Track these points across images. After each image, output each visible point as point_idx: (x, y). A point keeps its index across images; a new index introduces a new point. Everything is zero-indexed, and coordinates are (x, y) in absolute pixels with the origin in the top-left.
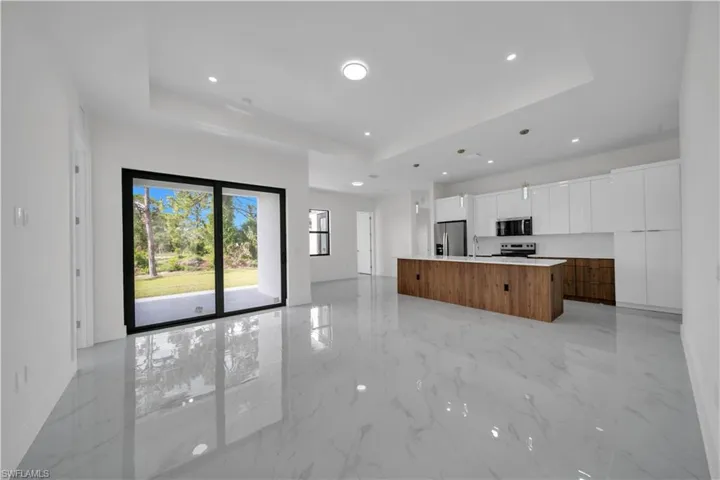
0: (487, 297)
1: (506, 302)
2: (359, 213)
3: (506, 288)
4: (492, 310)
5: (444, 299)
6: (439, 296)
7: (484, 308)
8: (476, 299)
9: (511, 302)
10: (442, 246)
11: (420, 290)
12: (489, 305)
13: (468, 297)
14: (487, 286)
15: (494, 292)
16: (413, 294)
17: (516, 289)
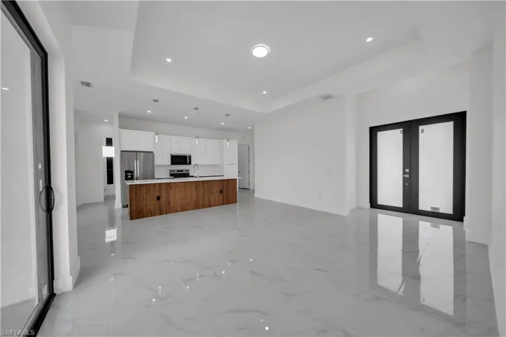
0: (212, 199)
1: (221, 199)
3: (221, 192)
4: (214, 206)
5: (184, 209)
6: (179, 209)
7: (211, 206)
8: (206, 202)
9: (223, 198)
10: (132, 172)
12: (213, 204)
13: (201, 203)
14: (212, 193)
15: (216, 195)
16: (152, 214)
17: (225, 191)
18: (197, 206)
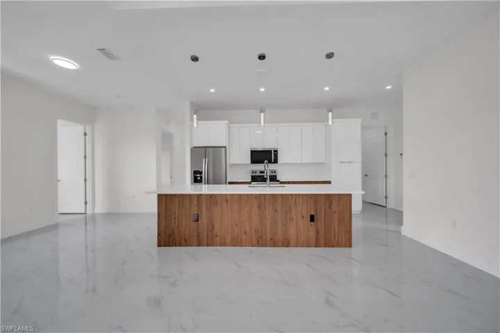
0: (292, 231)
1: (312, 234)
2: (60, 122)
3: (312, 218)
4: (297, 245)
5: (236, 243)
6: (228, 240)
7: (288, 245)
8: (280, 236)
9: (317, 232)
10: (201, 173)
11: (198, 236)
12: (293, 241)
13: (269, 235)
14: (292, 220)
15: (300, 225)
16: (186, 243)
17: (321, 218)
18: (260, 242)
